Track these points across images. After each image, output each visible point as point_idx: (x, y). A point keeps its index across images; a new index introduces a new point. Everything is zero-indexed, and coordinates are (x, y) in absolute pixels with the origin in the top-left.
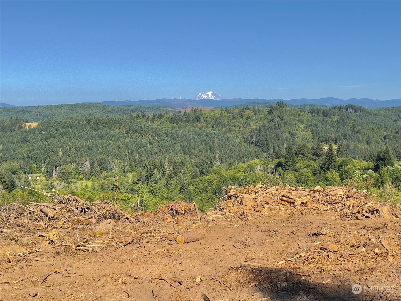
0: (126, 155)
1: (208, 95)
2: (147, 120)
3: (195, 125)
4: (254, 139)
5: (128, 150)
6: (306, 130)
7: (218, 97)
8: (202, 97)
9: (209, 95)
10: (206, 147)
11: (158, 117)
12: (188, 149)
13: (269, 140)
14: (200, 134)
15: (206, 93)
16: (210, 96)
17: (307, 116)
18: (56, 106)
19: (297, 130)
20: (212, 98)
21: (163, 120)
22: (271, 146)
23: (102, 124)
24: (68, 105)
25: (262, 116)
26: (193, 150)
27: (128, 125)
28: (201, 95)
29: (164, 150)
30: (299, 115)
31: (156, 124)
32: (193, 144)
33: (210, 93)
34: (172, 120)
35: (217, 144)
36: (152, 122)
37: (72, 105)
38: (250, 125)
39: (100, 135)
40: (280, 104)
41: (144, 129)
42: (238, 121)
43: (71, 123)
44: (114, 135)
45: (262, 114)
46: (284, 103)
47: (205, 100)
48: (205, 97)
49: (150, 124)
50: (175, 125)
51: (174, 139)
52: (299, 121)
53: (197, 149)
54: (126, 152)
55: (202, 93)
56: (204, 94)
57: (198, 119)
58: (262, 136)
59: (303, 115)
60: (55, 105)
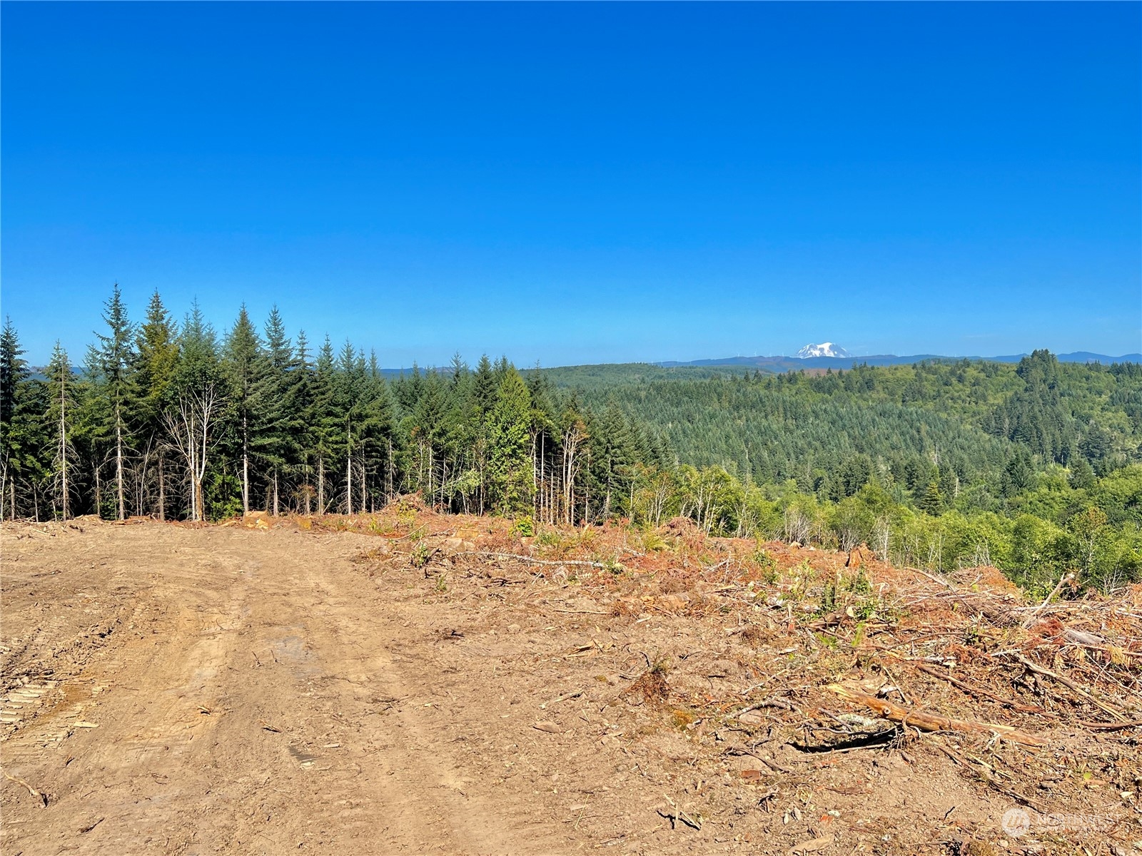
0: (743, 452)
1: (822, 350)
2: (768, 386)
3: (865, 396)
4: (1006, 426)
5: (746, 441)
6: (1113, 408)
7: (843, 353)
8: (811, 353)
9: (826, 349)
10: (905, 440)
11: (790, 381)
12: (867, 443)
13: (1041, 426)
14: (885, 413)
15: (819, 346)
16: (826, 352)
17: (1106, 380)
18: (567, 369)
19: (1092, 408)
20: (832, 355)
21: (800, 385)
22: (1048, 439)
23: (686, 393)
24: (586, 367)
25: (1004, 379)
26: (878, 446)
27: (734, 396)
28: (809, 350)
29: (817, 444)
30: (1087, 379)
31: (787, 393)
32: (875, 433)
33: (826, 346)
34: (818, 386)
35: (927, 432)
36: (779, 389)
37: (594, 367)
38: (984, 398)
39: (687, 413)
40: (1043, 357)
41: (767, 403)
42: (956, 388)
43: (628, 392)
44: (714, 414)
45: (1002, 376)
46: (1050, 353)
47: (815, 358)
48: (817, 353)
49: (775, 394)
50: (827, 395)
51: (833, 423)
52: (1089, 389)
53: (887, 443)
54: (743, 446)
55: (811, 347)
56: (815, 348)
57: (869, 385)
58: (1025, 419)
59: (1098, 378)
60: (565, 368)
